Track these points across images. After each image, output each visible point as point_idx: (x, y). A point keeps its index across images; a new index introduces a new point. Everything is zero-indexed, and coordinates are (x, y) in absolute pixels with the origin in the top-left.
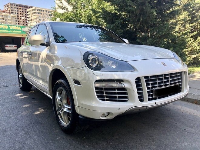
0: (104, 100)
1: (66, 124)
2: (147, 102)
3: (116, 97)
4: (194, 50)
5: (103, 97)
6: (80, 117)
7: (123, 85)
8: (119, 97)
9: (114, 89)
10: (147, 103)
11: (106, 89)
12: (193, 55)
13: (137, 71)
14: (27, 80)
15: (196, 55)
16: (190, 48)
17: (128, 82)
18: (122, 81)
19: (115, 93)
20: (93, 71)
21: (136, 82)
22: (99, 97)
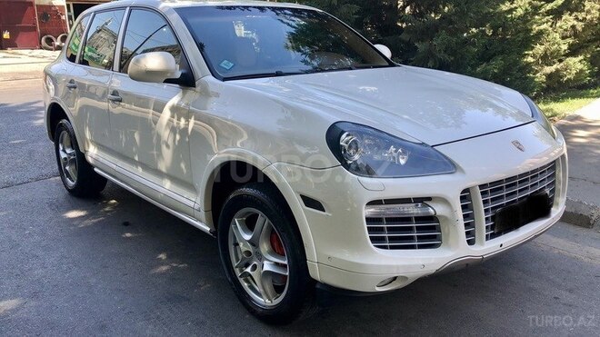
0: (385, 247)
1: (267, 301)
2: (482, 244)
3: (411, 238)
4: (552, 53)
5: (382, 239)
6: (318, 286)
7: (431, 210)
8: (420, 238)
9: (408, 220)
10: (482, 248)
11: (390, 220)
12: (547, 65)
13: (462, 171)
14: (96, 170)
15: (555, 66)
16: (542, 48)
17: (444, 201)
18: (429, 199)
19: (410, 229)
20: (360, 178)
21: (462, 198)
22: (373, 239)
